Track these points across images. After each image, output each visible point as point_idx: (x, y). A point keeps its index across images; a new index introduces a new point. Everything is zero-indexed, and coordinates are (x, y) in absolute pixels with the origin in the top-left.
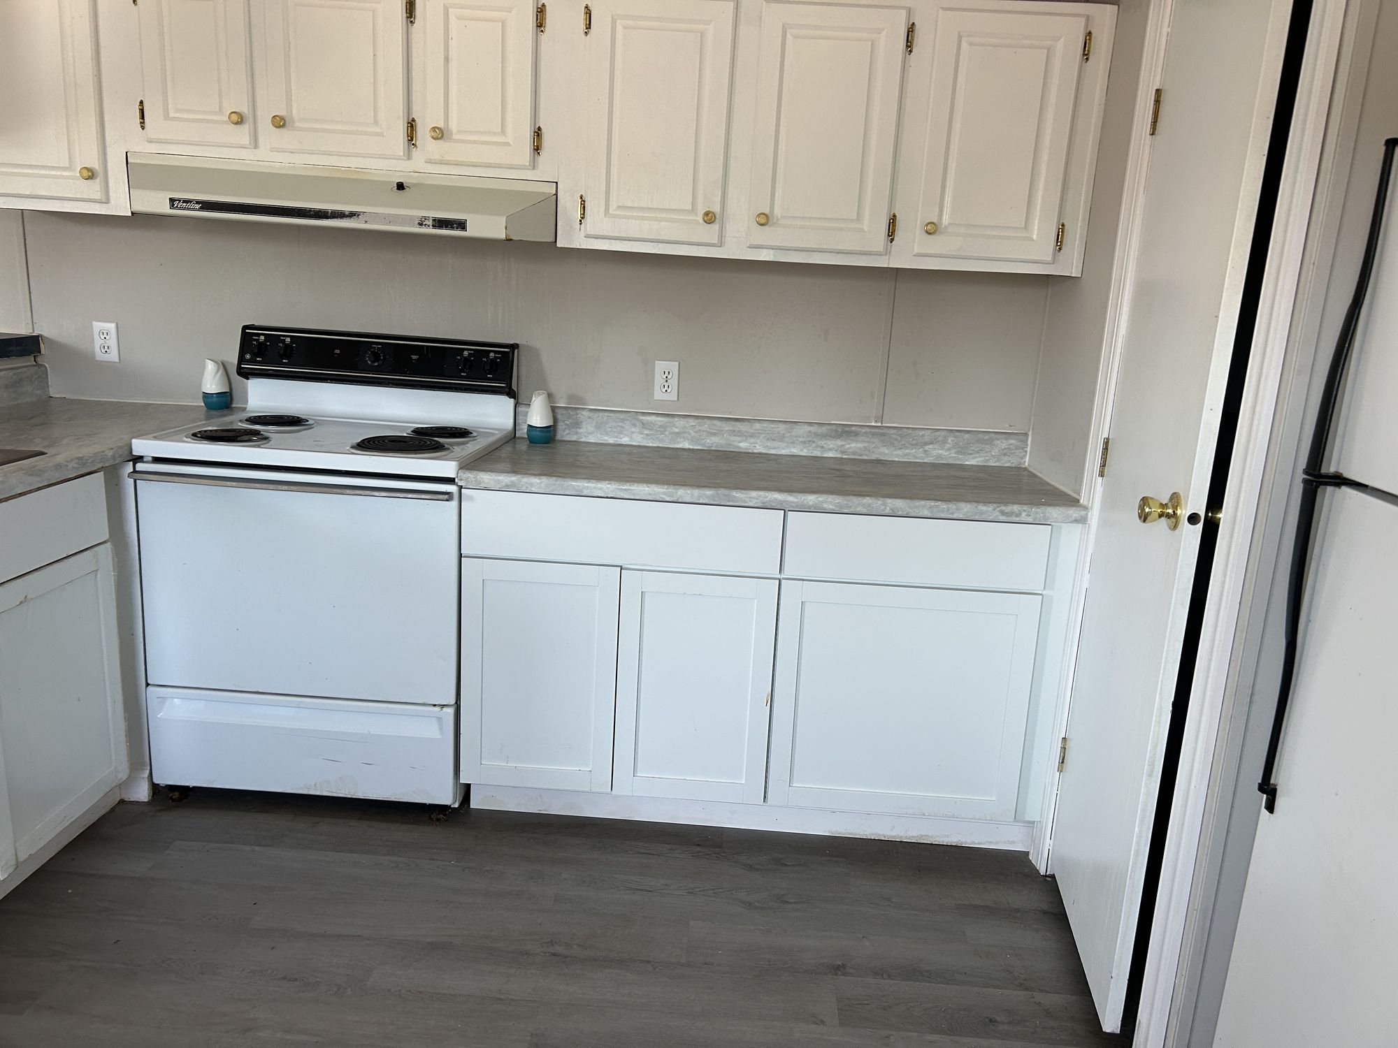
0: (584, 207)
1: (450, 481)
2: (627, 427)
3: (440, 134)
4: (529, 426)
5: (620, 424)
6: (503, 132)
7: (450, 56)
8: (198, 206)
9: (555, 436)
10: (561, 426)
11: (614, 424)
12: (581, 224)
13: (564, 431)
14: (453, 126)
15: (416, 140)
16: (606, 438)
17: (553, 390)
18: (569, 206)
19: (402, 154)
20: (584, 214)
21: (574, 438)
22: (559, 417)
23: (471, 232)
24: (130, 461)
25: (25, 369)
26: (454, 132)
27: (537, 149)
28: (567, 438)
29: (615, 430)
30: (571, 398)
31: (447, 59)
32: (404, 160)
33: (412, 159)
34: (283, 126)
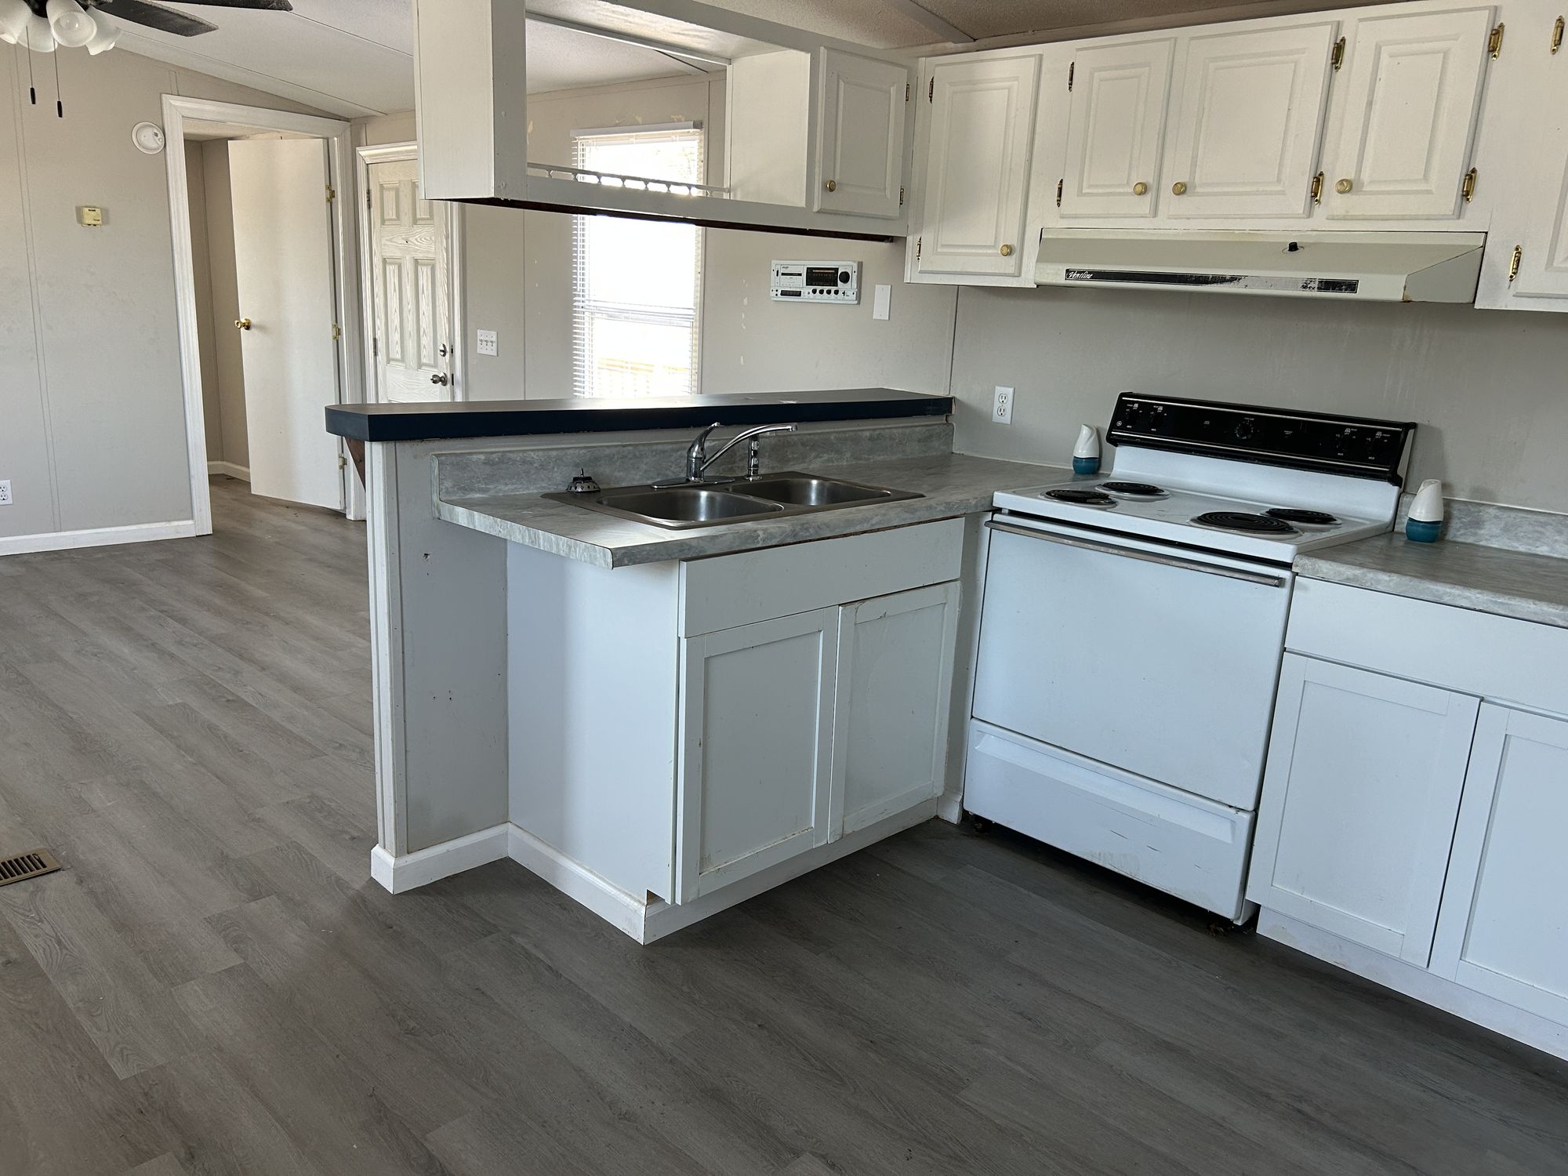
0: (1519, 260)
1: (1287, 566)
2: (1548, 534)
3: (1347, 187)
4: (1411, 519)
5: (1540, 529)
6: (1426, 177)
7: (1374, 99)
8: (1089, 276)
9: (1445, 535)
10: (1455, 524)
11: (1530, 528)
12: (1511, 281)
13: (1458, 530)
14: (1366, 176)
15: (1321, 196)
16: (1516, 544)
17: (1452, 477)
18: (1499, 258)
19: (1301, 212)
20: (1517, 268)
21: (1470, 540)
22: (1455, 513)
23: (1361, 294)
24: (990, 511)
25: (936, 427)
26: (1366, 183)
27: (1466, 195)
28: (1459, 540)
29: (1530, 536)
30: (1476, 491)
31: (1370, 104)
32: (1303, 218)
33: (1312, 216)
34: (1184, 193)
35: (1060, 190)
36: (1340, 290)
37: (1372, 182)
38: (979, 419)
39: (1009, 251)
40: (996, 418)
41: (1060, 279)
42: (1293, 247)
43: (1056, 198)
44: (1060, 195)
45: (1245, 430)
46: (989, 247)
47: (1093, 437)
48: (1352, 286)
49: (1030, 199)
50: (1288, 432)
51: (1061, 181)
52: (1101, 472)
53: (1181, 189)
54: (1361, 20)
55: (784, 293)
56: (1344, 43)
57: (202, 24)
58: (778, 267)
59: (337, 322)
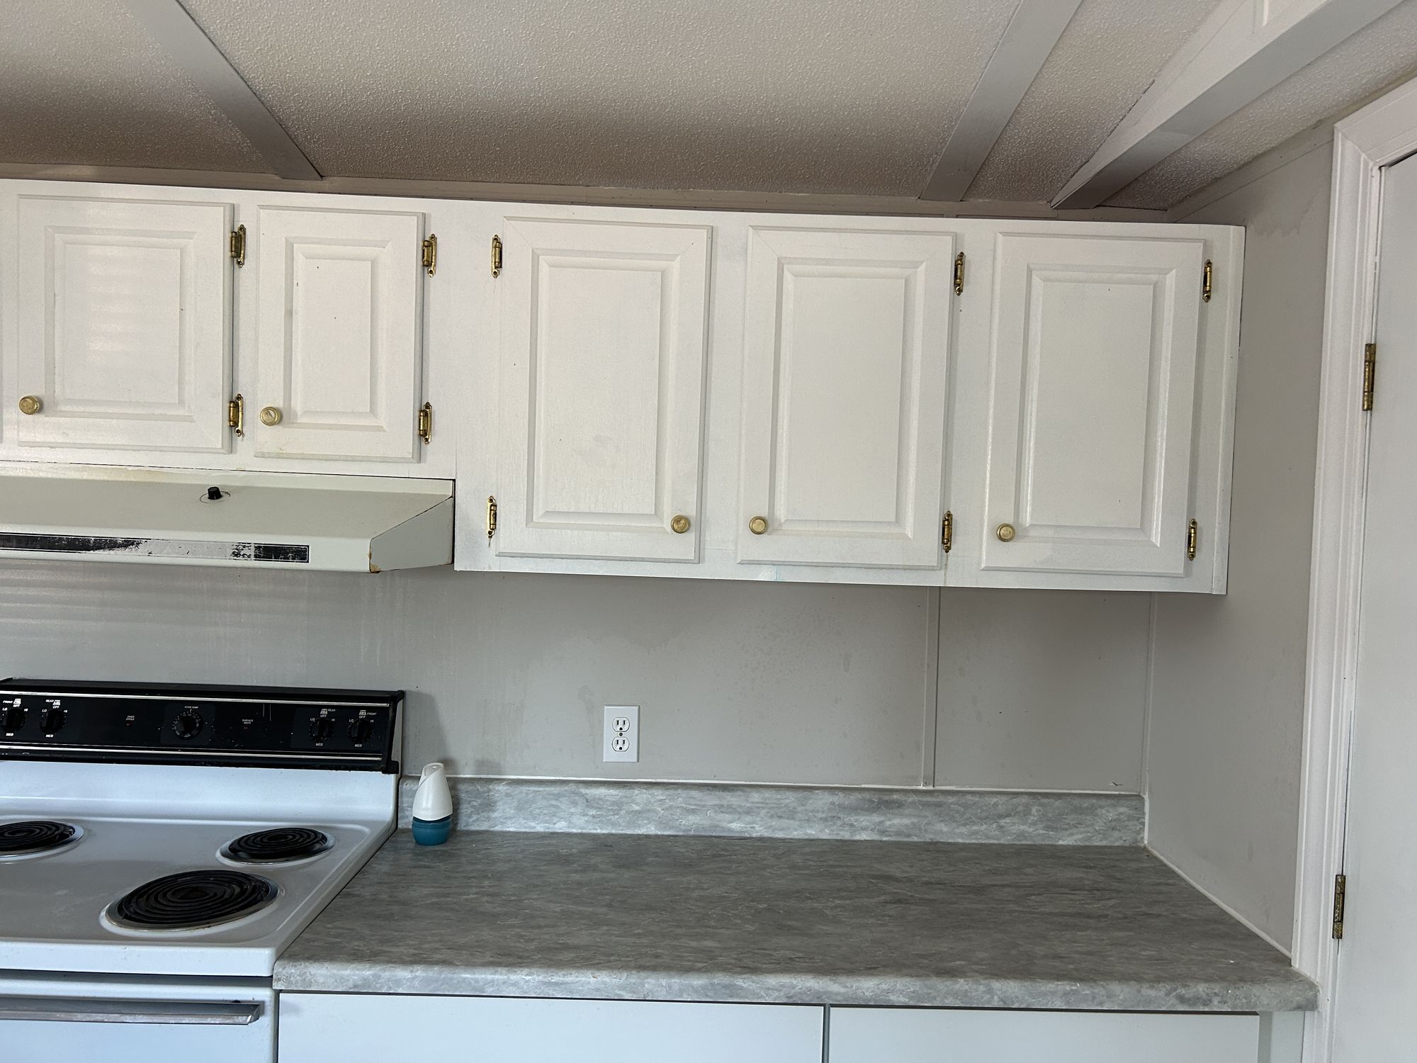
0: (495, 514)
1: (264, 982)
2: (563, 807)
3: (276, 417)
4: (415, 818)
5: (554, 802)
6: (373, 411)
7: (294, 308)
9: (457, 824)
10: (465, 809)
11: (544, 803)
12: (490, 537)
13: (470, 817)
14: (298, 404)
15: (242, 425)
16: (533, 824)
17: (454, 752)
18: (472, 514)
19: (220, 446)
20: (495, 524)
21: (484, 827)
22: (463, 796)
23: (315, 563)
26: (299, 414)
27: (424, 434)
28: (473, 828)
29: (545, 812)
30: (481, 765)
31: (289, 313)
32: (225, 454)
33: (236, 453)
34: (40, 410)
36: (286, 559)
37: (306, 413)
42: (215, 494)
45: (188, 724)
48: (300, 554)
50: (246, 722)
53: (33, 406)
54: (261, 207)
56: (245, 234)
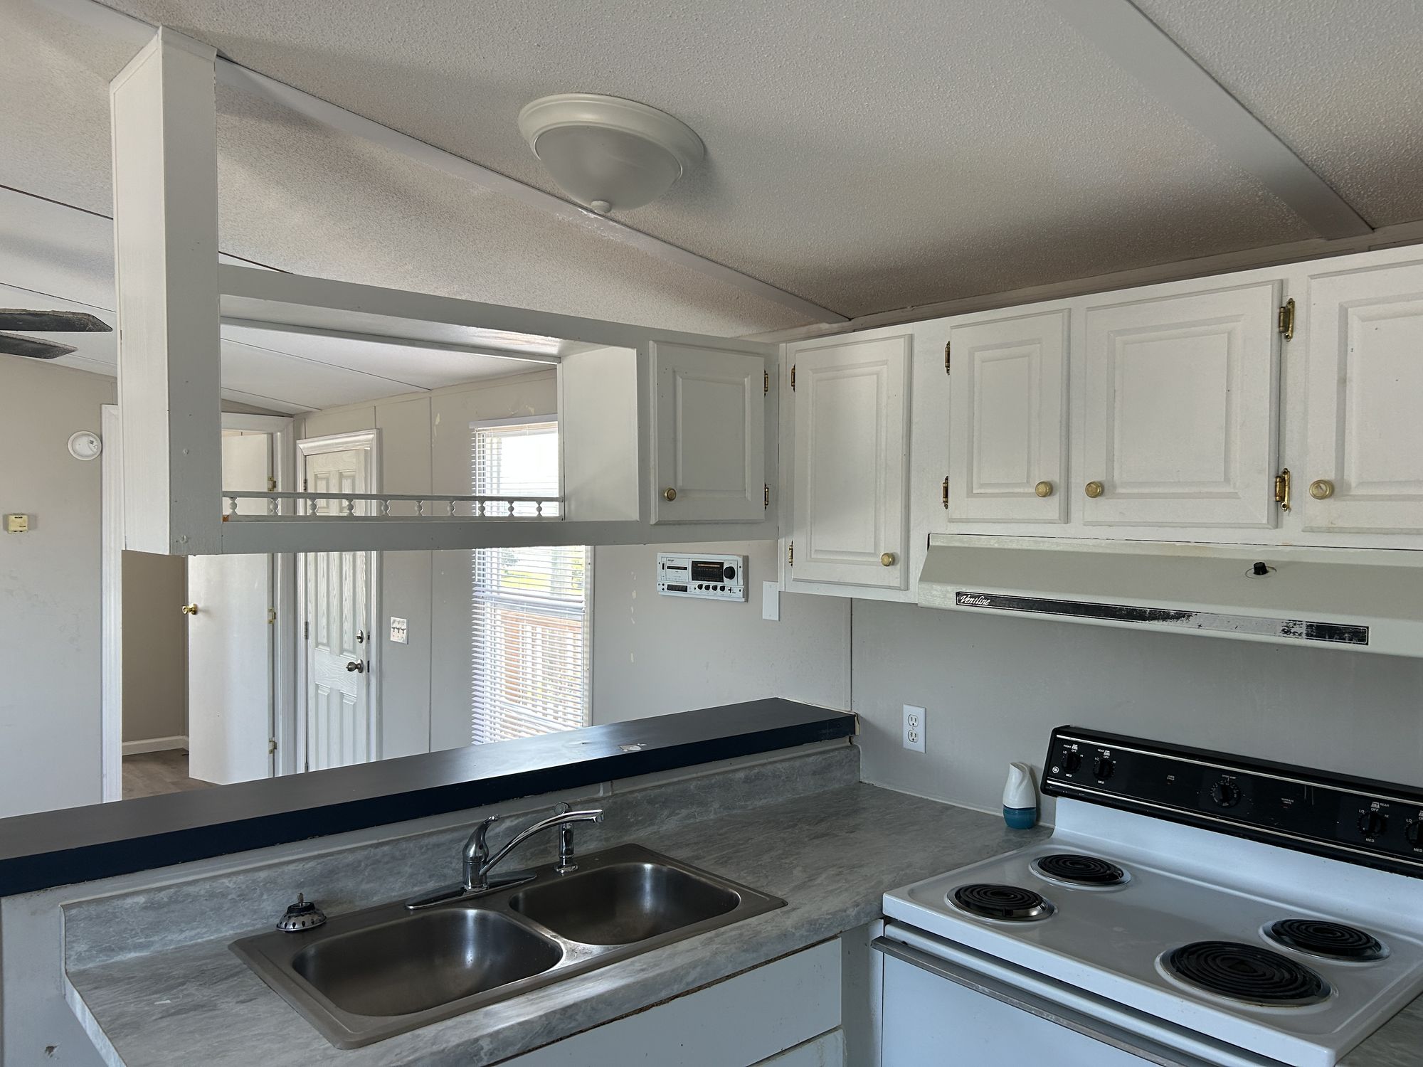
7: (1348, 375)
8: (986, 602)
14: (1352, 475)
15: (1289, 500)
23: (1376, 644)
24: (881, 918)
26: (1353, 485)
31: (1343, 381)
32: (1270, 529)
33: (1282, 527)
34: (1101, 494)
35: (946, 489)
36: (1342, 639)
37: (1361, 484)
38: (888, 744)
39: (892, 560)
40: (907, 744)
41: (951, 603)
42: (1260, 569)
43: (942, 499)
44: (946, 495)
45: (1226, 792)
46: (869, 554)
47: (1025, 782)
48: (1359, 635)
49: (913, 499)
50: (1287, 801)
51: (947, 479)
52: (1041, 823)
53: (1097, 490)
54: (1313, 277)
55: (671, 588)
56: (1293, 307)
57: (55, 346)
58: (664, 560)
59: (273, 606)
